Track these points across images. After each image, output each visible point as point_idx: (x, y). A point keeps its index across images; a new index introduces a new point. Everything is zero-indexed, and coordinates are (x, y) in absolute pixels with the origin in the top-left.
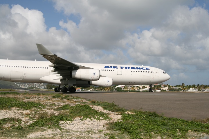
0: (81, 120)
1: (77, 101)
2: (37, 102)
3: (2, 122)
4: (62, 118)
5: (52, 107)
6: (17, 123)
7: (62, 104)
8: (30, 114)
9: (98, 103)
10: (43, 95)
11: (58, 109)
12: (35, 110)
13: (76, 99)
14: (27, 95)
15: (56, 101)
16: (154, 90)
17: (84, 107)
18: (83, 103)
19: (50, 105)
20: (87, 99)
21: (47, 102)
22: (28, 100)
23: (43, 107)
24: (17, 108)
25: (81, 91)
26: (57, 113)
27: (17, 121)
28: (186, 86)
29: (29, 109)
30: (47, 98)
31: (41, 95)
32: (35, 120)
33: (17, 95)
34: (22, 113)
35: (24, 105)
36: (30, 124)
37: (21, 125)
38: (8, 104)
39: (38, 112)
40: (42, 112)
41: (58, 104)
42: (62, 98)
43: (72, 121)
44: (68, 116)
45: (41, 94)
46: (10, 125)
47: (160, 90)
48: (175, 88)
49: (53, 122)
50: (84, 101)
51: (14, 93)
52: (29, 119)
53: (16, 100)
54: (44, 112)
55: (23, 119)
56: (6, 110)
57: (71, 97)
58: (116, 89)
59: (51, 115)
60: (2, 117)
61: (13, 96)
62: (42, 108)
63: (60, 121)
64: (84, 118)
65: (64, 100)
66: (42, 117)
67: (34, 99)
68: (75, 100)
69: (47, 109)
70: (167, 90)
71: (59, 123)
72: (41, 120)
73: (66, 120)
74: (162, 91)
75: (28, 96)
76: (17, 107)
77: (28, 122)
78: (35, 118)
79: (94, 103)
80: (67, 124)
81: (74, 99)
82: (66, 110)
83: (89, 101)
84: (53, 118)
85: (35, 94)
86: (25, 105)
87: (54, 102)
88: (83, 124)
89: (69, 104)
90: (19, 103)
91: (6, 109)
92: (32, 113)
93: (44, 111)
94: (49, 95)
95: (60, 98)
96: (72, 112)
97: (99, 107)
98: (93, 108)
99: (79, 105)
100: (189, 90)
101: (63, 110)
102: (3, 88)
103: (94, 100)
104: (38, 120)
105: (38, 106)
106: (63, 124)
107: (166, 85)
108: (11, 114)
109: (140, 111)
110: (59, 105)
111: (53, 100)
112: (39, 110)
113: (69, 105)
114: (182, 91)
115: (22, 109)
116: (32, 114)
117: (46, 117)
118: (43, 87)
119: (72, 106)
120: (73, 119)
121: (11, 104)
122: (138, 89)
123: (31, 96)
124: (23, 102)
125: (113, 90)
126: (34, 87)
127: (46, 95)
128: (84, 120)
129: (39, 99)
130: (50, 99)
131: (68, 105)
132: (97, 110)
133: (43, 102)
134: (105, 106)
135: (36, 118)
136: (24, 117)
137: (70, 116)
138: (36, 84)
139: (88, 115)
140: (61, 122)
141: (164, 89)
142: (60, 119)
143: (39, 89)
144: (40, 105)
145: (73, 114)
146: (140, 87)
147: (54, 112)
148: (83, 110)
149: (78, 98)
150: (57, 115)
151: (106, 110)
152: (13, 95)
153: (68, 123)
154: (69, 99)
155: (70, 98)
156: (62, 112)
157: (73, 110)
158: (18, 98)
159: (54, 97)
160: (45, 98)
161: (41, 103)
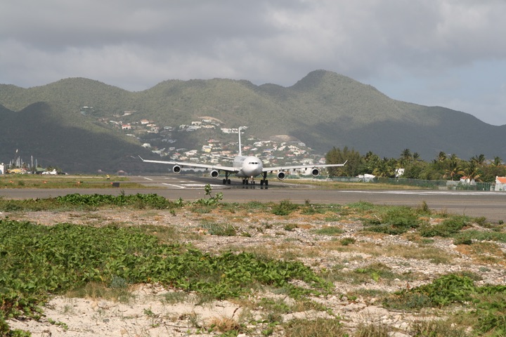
2: (279, 256)
5: (367, 287)
7: (430, 269)
8: (238, 328)
10: (312, 212)
11: (403, 301)
12: (266, 303)
14: (215, 212)
15: (390, 249)
19: (357, 272)
21: (336, 253)
22: (224, 239)
23: (317, 285)
24: (162, 291)
26: (401, 324)
29: (235, 295)
31: (297, 213)
33: (161, 212)
34: (193, 319)
35: (201, 272)
38: (109, 264)
39: (287, 318)
40: (311, 315)
41: (402, 270)
42: (428, 233)
45: (295, 207)
51: (141, 202)
53: (155, 244)
54: (323, 314)
56: (102, 302)
57: (481, 229)
59: (366, 333)
61: (133, 217)
62: (308, 293)
69: (341, 297)
75: (220, 218)
76: (165, 283)
81: (498, 239)
82: (457, 309)
85: (265, 206)
86: (207, 274)
87: (377, 255)
89: (474, 269)
91: (99, 295)
92: (252, 321)
93: (319, 308)
94: (345, 213)
95: (411, 232)
96: (492, 323)
101: (437, 304)
102: (71, 173)
105: (287, 279)
108: (129, 322)
110: (408, 276)
111: (372, 245)
112: (289, 301)
113: (470, 275)
115: (192, 294)
116: (251, 327)
119: (490, 281)
121: (131, 265)
123: (239, 220)
124: (196, 254)
127: (328, 213)
129: (290, 234)
130: (352, 241)
131: (463, 274)
133: (311, 254)
138: (264, 147)
144: (296, 271)
152: (138, 213)
154: (468, 243)
155: (473, 233)
156: (431, 317)
157: (495, 306)
158: (169, 231)
159: (376, 227)
160: (326, 231)
161: (303, 260)
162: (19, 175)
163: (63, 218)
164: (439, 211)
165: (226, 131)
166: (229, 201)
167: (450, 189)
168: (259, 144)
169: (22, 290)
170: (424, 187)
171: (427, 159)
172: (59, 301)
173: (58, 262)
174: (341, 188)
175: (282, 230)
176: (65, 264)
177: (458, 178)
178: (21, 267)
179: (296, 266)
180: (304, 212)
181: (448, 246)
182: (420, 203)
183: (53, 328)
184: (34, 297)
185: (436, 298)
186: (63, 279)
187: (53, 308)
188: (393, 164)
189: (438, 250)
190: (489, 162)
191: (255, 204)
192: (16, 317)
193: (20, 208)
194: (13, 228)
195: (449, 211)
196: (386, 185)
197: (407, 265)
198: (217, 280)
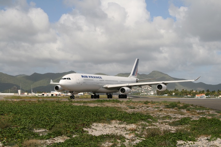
0: (207, 139)
1: (201, 113)
2: (145, 114)
3: (99, 140)
4: (181, 136)
5: (165, 121)
6: (119, 141)
7: (180, 116)
8: (135, 130)
10: (153, 103)
11: (173, 124)
12: (142, 124)
13: (200, 109)
14: (130, 103)
15: (171, 112)
17: (212, 121)
18: (210, 115)
19: (163, 117)
20: (215, 110)
21: (158, 113)
22: (132, 110)
23: (154, 120)
24: (118, 122)
25: (207, 98)
26: (173, 129)
27: (120, 139)
29: (134, 123)
30: (159, 108)
31: (149, 104)
32: (143, 139)
33: (118, 104)
34: (125, 128)
36: (136, 143)
37: (124, 145)
38: (106, 115)
39: (147, 128)
40: (153, 127)
41: (173, 117)
42: (180, 108)
43: (194, 141)
44: (189, 134)
45: (149, 102)
46: (111, 144)
49: (167, 142)
50: (211, 112)
51: (114, 101)
52: (135, 137)
53: (117, 111)
54: (155, 127)
55: (127, 136)
56: (104, 124)
57: (192, 107)
59: (165, 132)
60: (99, 133)
61: (112, 105)
62: (152, 122)
63: (178, 140)
64: (212, 137)
65: (182, 110)
66: (153, 134)
67: (141, 109)
68: (198, 111)
69: (159, 123)
71: (176, 143)
72: (151, 138)
73: (187, 139)
75: (132, 105)
76: (119, 120)
77: (133, 141)
78: (142, 135)
80: (187, 146)
81: (196, 109)
82: (186, 126)
83: (218, 113)
84: (167, 136)
85: (142, 102)
86: (128, 118)
87: (168, 113)
88: (211, 146)
89: (190, 116)
90: (121, 114)
91: (104, 123)
92: (139, 129)
93: (154, 125)
94: (160, 104)
95: (176, 108)
96: (194, 129)
99: (204, 118)
101: (182, 125)
104: (147, 138)
105: (147, 119)
106: (182, 144)
108: (111, 129)
110: (175, 118)
111: (167, 111)
112: (147, 124)
113: (189, 118)
115: (125, 122)
117: (158, 135)
118: (152, 93)
119: (194, 119)
120: (196, 139)
121: (111, 116)
123: (136, 105)
124: (126, 113)
126: (140, 92)
127: (157, 104)
128: (213, 140)
129: (148, 108)
130: (162, 110)
131: (188, 117)
133: (153, 113)
135: (144, 136)
136: (128, 134)
137: (192, 133)
139: (219, 133)
140: (179, 142)
142: (177, 137)
143: (146, 95)
144: (149, 117)
145: (196, 131)
147: (170, 127)
148: (211, 125)
149: (202, 108)
150: (173, 132)
152: (113, 104)
153: (189, 144)
154: (189, 110)
155: (190, 108)
156: (180, 128)
157: (195, 125)
158: (120, 108)
159: (168, 107)
160: (156, 108)
161: (151, 114)
162: (87, 95)
163: (96, 105)
164: (182, 103)
166: (134, 101)
167: (185, 98)
169: (86, 121)
170: (179, 97)
171: (180, 90)
172: (95, 124)
173: (95, 115)
174: (160, 98)
175: (146, 108)
176: (96, 115)
177: (187, 95)
178: (86, 116)
179: (149, 116)
180: (151, 103)
182: (178, 101)
183: (93, 130)
184: (89, 123)
185: (181, 123)
186: (96, 119)
187: (93, 125)
188: (172, 92)
189: (182, 112)
190: (194, 91)
192: (85, 127)
193: (86, 103)
194: (85, 107)
195: (185, 103)
196: (170, 97)
197: (175, 115)
198: (131, 119)
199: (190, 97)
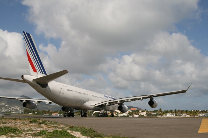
1: (55, 126)
2: (14, 127)
5: (29, 133)
9: (76, 128)
10: (20, 120)
11: (34, 135)
12: (11, 136)
14: (3, 120)
15: (33, 126)
16: (132, 115)
17: (62, 132)
18: (60, 128)
19: (27, 130)
20: (65, 124)
21: (24, 127)
22: (4, 125)
23: (20, 132)
25: (59, 116)
28: (164, 111)
29: (5, 135)
30: (24, 123)
31: (18, 120)
42: (40, 123)
45: (17, 119)
47: (138, 115)
48: (152, 113)
50: (61, 126)
57: (49, 122)
58: (94, 114)
62: (18, 134)
67: (11, 124)
68: (53, 125)
69: (24, 134)
70: (145, 115)
74: (140, 116)
79: (72, 128)
81: (51, 124)
82: (44, 136)
83: (66, 126)
87: (31, 127)
89: (47, 129)
93: (20, 136)
94: (26, 120)
95: (37, 123)
97: (77, 132)
98: (71, 134)
99: (57, 130)
100: (166, 115)
101: (40, 135)
103: (71, 126)
105: (15, 131)
107: (144, 110)
109: (118, 136)
110: (36, 131)
111: (30, 125)
112: (15, 135)
113: (46, 130)
114: (160, 116)
118: (20, 112)
119: (49, 131)
122: (116, 114)
123: (7, 121)
125: (91, 115)
126: (11, 111)
127: (23, 120)
129: (16, 124)
130: (26, 125)
131: (45, 130)
132: (75, 136)
133: (19, 127)
134: (83, 131)
138: (13, 108)
141: (142, 114)
143: (15, 113)
144: (17, 130)
146: (118, 113)
147: (31, 137)
148: (61, 135)
149: (55, 123)
151: (84, 136)
154: (46, 125)
155: (47, 123)
156: (39, 137)
157: (50, 135)
159: (31, 122)
160: (22, 123)
164: (42, 119)
165: (6, 105)
166: (6, 118)
167: (44, 115)
168: (12, 108)
170: (40, 115)
171: (41, 110)
174: (26, 115)
175: (15, 123)
177: (46, 114)
180: (19, 120)
181: (43, 125)
185: (40, 134)
188: (35, 111)
189: (41, 126)
190: (51, 111)
191: (10, 118)
195: (44, 119)
196: (34, 115)
197: (36, 129)
198: (2, 132)
199: (48, 115)
